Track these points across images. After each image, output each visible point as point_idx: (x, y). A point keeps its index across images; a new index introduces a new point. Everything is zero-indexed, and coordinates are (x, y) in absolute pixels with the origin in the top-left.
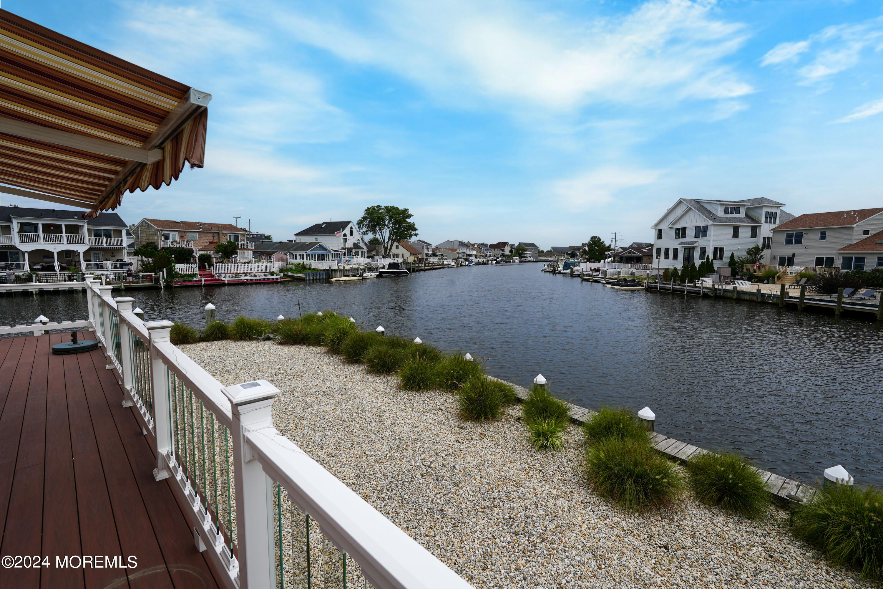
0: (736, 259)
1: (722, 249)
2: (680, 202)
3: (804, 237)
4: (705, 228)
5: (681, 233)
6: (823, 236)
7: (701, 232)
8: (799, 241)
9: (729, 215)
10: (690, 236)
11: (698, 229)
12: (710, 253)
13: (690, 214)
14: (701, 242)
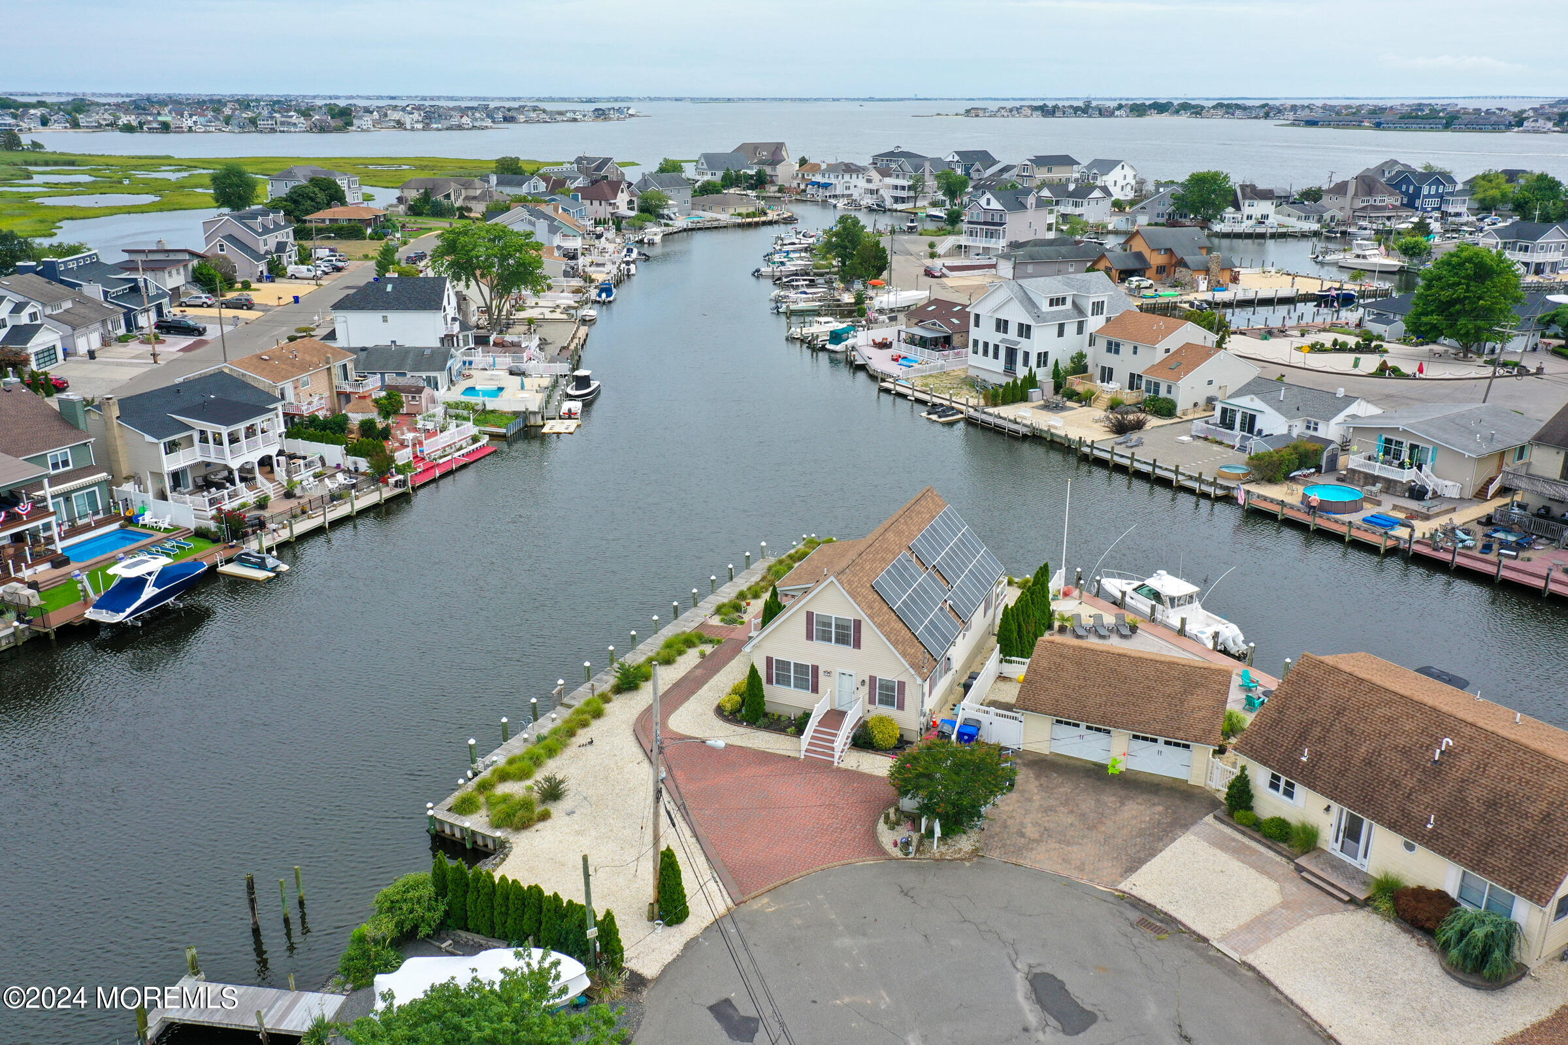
0: (1060, 366)
1: (1046, 354)
3: (1121, 348)
4: (1029, 327)
5: (1002, 325)
6: (1135, 353)
7: (1025, 331)
8: (1117, 352)
9: (1055, 308)
10: (1013, 333)
11: (1021, 325)
12: (1033, 361)
13: (1013, 304)
14: (1023, 345)
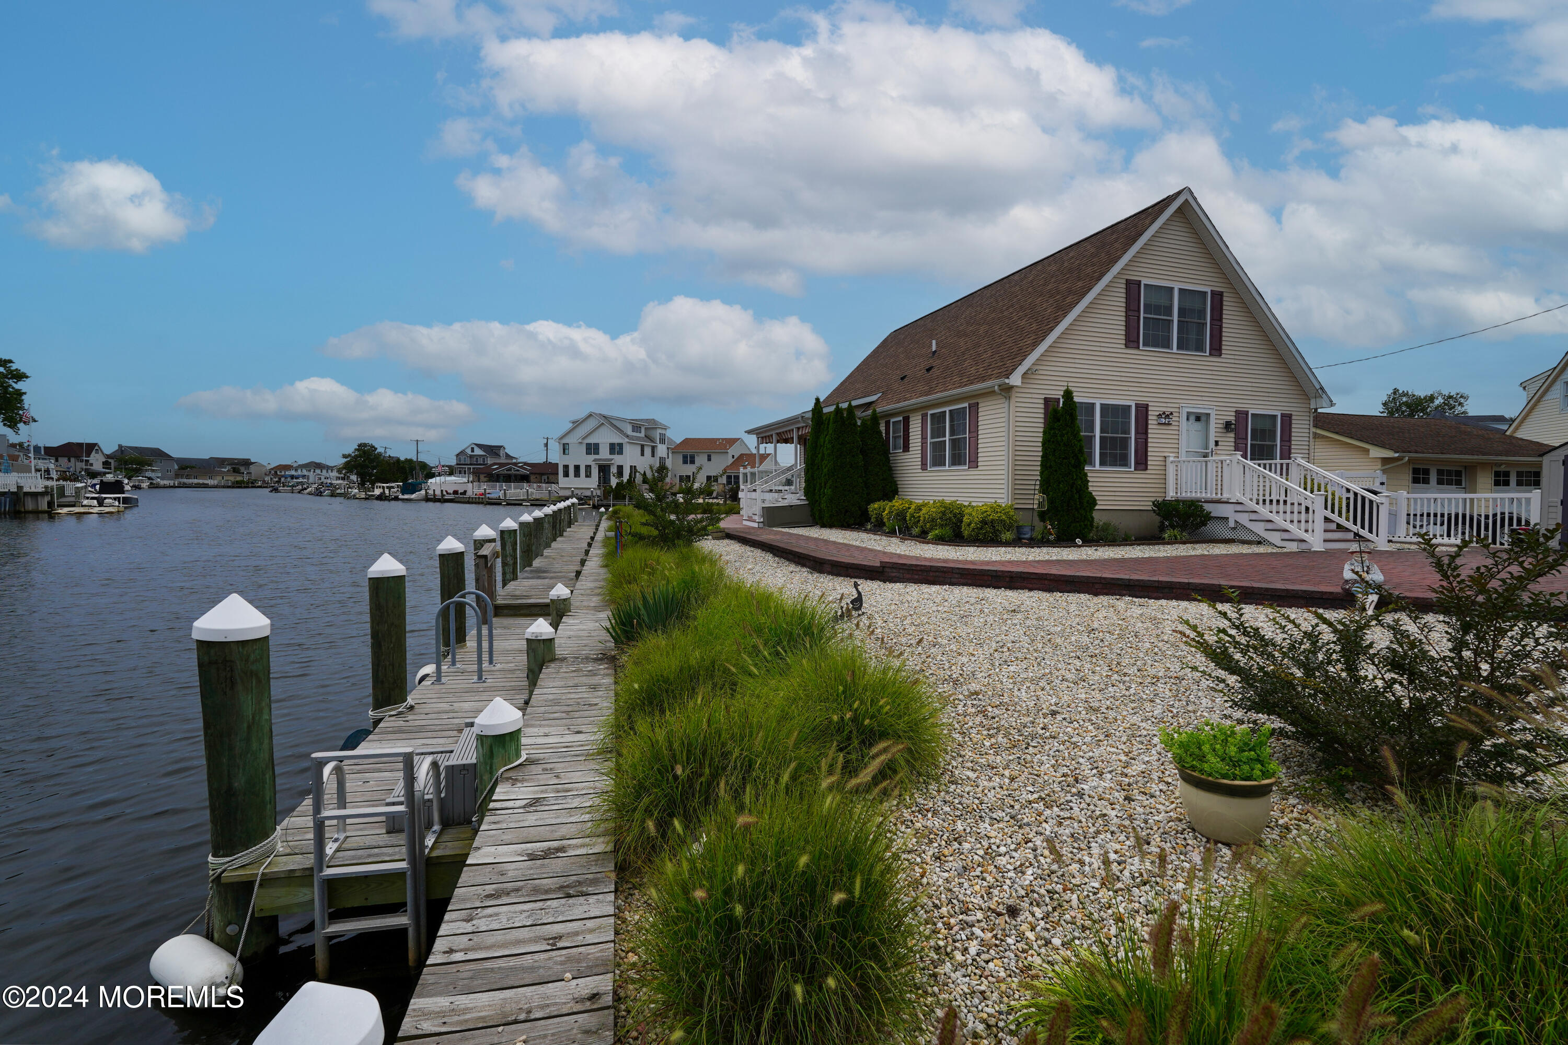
1: (635, 468)
2: (591, 415)
3: (696, 458)
4: (621, 445)
5: (593, 449)
6: (709, 459)
7: (616, 449)
8: (693, 462)
9: (636, 434)
10: (604, 453)
11: (612, 446)
12: (626, 472)
13: (602, 429)
14: (618, 460)
